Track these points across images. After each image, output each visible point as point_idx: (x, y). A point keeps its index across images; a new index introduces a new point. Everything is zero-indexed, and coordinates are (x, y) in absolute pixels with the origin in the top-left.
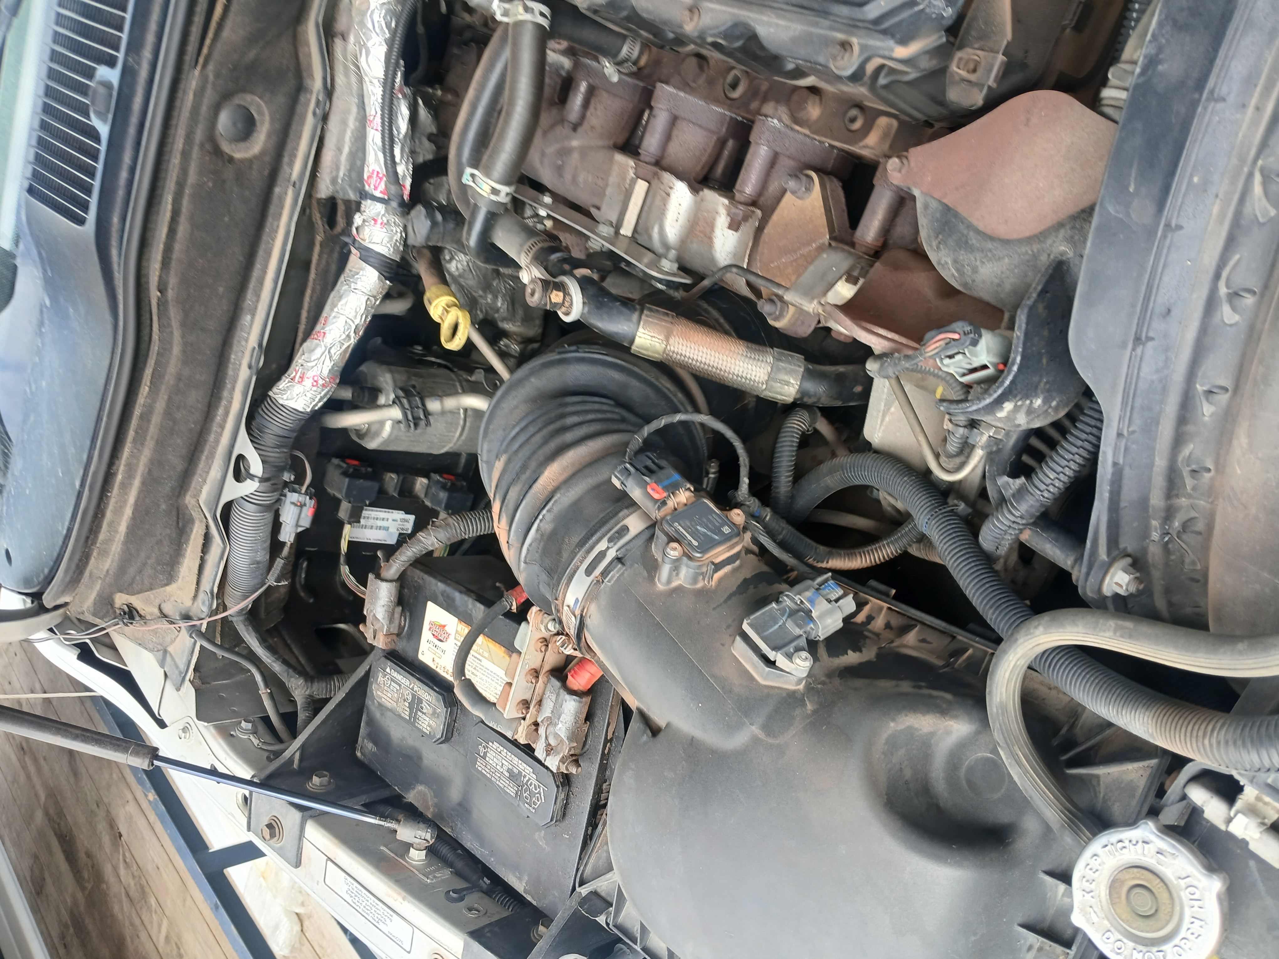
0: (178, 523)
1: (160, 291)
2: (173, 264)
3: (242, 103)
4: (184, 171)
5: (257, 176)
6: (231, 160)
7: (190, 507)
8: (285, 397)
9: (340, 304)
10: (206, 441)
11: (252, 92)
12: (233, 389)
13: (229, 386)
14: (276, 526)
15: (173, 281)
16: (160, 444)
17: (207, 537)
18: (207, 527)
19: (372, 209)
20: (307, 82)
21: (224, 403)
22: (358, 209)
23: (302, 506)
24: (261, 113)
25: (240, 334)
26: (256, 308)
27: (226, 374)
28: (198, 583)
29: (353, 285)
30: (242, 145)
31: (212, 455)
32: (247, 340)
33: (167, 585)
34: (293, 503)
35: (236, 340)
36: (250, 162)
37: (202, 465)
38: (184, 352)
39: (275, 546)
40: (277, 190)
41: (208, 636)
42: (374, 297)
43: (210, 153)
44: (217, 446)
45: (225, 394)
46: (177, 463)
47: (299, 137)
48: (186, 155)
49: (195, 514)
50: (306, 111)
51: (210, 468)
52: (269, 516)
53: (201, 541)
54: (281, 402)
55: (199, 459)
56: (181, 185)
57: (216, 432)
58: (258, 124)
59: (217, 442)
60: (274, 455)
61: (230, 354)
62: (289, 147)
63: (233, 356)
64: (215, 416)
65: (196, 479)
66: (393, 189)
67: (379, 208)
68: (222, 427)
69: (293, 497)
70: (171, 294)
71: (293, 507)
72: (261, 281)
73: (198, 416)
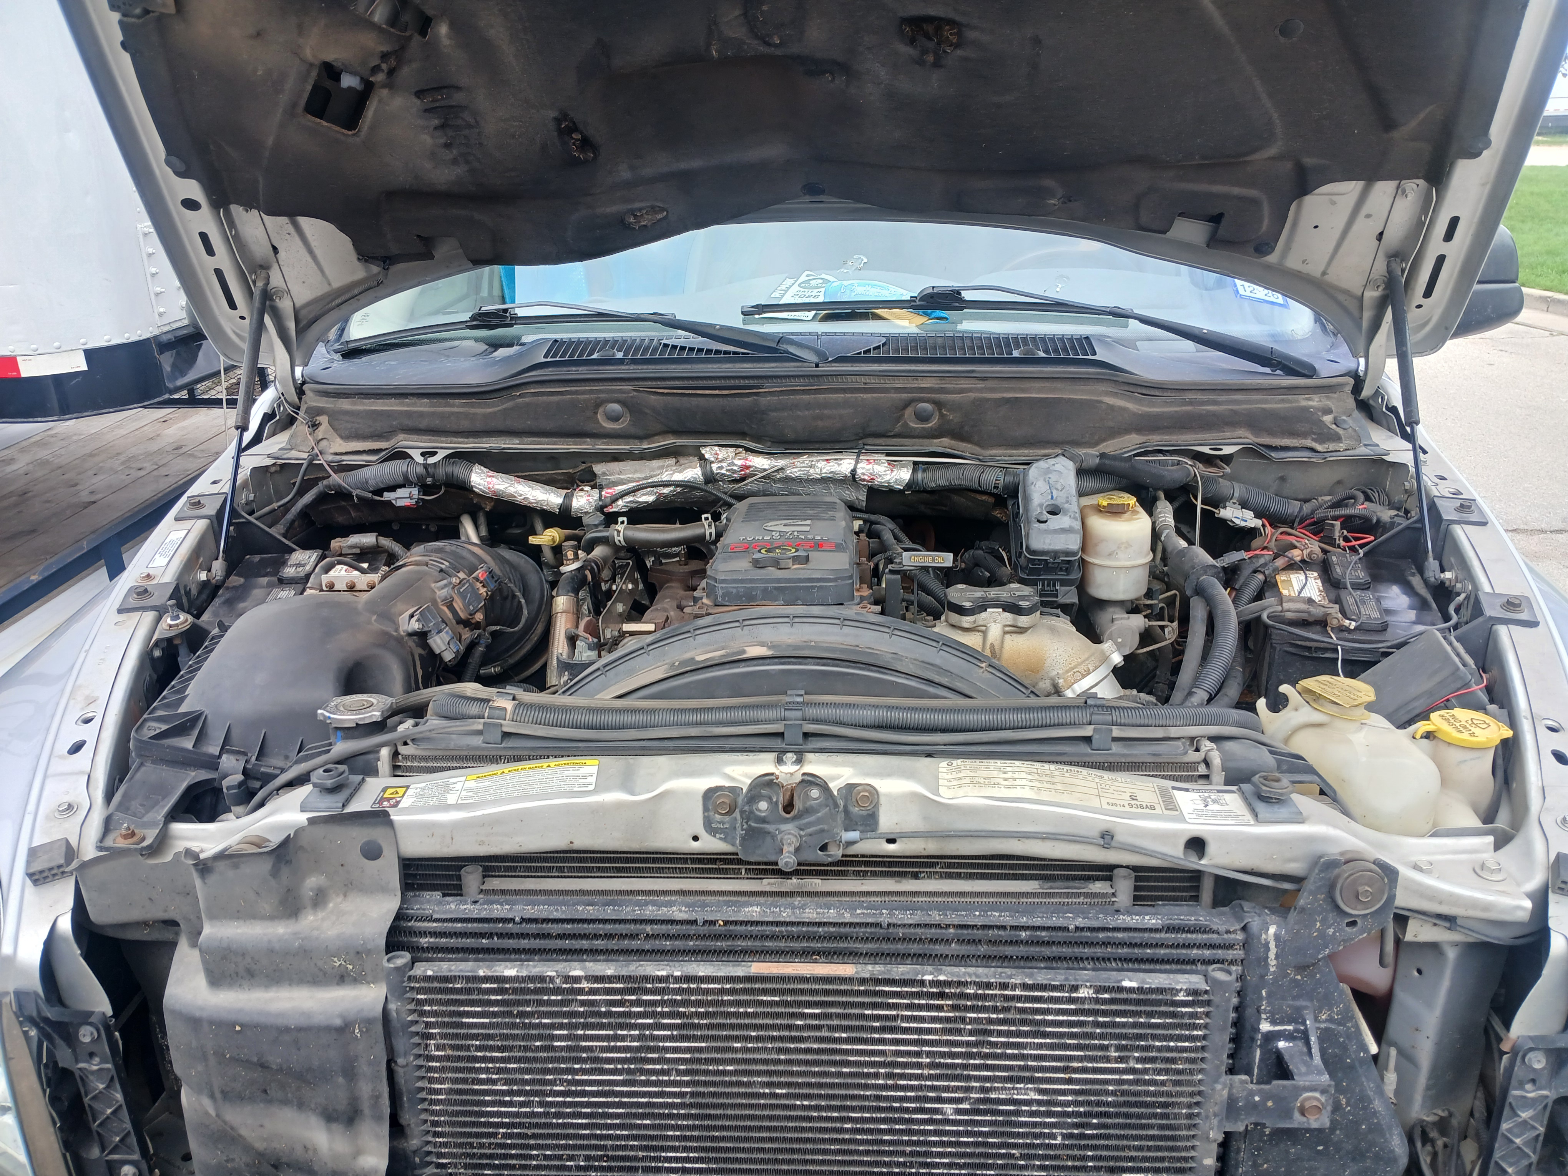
0: (385, 434)
1: (520, 395)
3: (624, 413)
5: (590, 427)
6: (596, 413)
7: (397, 437)
8: (477, 471)
10: (441, 436)
11: (631, 416)
14: (392, 488)
15: (527, 400)
16: (433, 414)
17: (378, 450)
19: (595, 493)
21: (464, 439)
22: (593, 487)
23: (410, 498)
24: (622, 423)
28: (348, 453)
29: (551, 494)
30: (605, 418)
31: (433, 440)
33: (342, 438)
34: (411, 493)
36: (598, 422)
38: (489, 415)
39: (379, 492)
41: (310, 464)
43: (596, 403)
44: (439, 441)
46: (423, 424)
48: (591, 392)
49: (394, 440)
51: (425, 441)
52: (400, 480)
53: (376, 447)
54: (473, 469)
55: (426, 435)
57: (447, 439)
58: (617, 423)
59: (441, 441)
60: (441, 472)
64: (456, 437)
65: (417, 436)
66: (608, 500)
67: (597, 497)
68: (450, 442)
69: (415, 491)
71: (408, 493)
73: (455, 427)
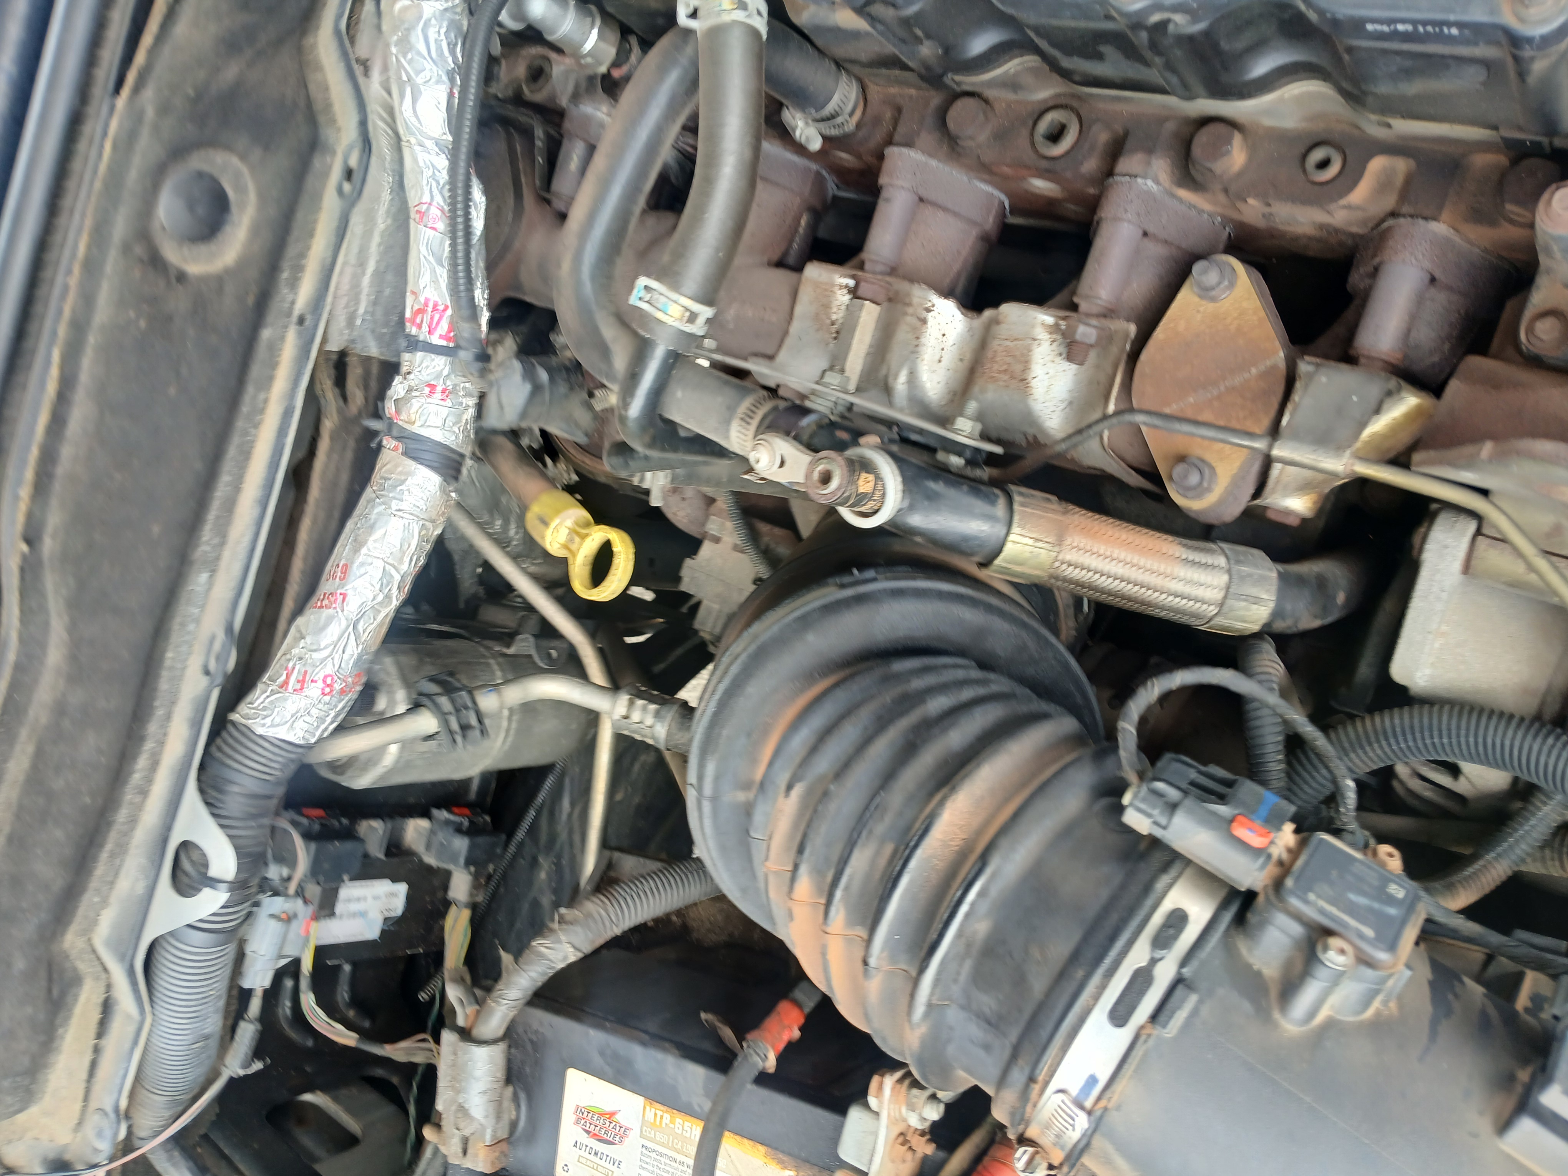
0: (49, 991)
1: (28, 541)
2: (57, 486)
3: (205, 167)
4: (88, 299)
5: (231, 307)
7: (74, 953)
8: (268, 721)
9: (372, 539)
10: (110, 824)
11: (228, 147)
12: (168, 717)
13: (160, 712)
14: (239, 962)
15: (54, 520)
17: (107, 1007)
18: (109, 987)
19: (423, 367)
20: (327, 133)
21: (149, 746)
22: (397, 371)
23: (289, 918)
24: (241, 189)
25: (186, 610)
26: (218, 558)
27: (155, 689)
28: (86, 1098)
29: (395, 505)
30: (203, 249)
31: (122, 849)
32: (198, 621)
34: (272, 916)
35: (177, 620)
37: (100, 869)
38: (73, 658)
39: (237, 1001)
40: (266, 334)
42: (433, 521)
43: (141, 261)
44: (132, 829)
45: (152, 728)
46: (51, 875)
47: (311, 234)
48: (91, 267)
49: (83, 966)
50: (323, 186)
51: (116, 874)
52: (229, 949)
53: (96, 1016)
54: (260, 731)
55: (95, 859)
56: (79, 328)
57: (131, 803)
58: (234, 208)
59: (133, 821)
61: (164, 651)
62: (291, 251)
63: (169, 655)
64: (130, 773)
65: (89, 899)
66: (467, 329)
68: (144, 792)
69: (273, 906)
70: (48, 545)
71: (273, 923)
72: (230, 505)
73: (97, 780)
